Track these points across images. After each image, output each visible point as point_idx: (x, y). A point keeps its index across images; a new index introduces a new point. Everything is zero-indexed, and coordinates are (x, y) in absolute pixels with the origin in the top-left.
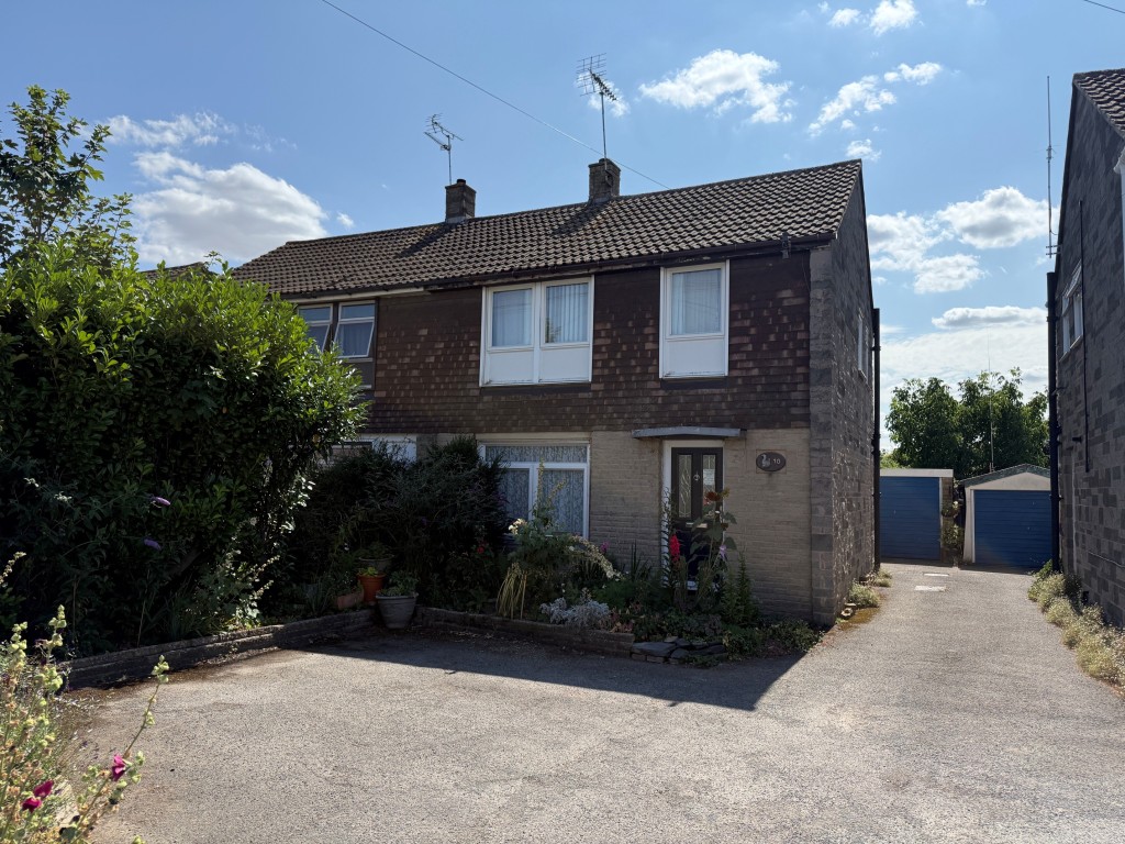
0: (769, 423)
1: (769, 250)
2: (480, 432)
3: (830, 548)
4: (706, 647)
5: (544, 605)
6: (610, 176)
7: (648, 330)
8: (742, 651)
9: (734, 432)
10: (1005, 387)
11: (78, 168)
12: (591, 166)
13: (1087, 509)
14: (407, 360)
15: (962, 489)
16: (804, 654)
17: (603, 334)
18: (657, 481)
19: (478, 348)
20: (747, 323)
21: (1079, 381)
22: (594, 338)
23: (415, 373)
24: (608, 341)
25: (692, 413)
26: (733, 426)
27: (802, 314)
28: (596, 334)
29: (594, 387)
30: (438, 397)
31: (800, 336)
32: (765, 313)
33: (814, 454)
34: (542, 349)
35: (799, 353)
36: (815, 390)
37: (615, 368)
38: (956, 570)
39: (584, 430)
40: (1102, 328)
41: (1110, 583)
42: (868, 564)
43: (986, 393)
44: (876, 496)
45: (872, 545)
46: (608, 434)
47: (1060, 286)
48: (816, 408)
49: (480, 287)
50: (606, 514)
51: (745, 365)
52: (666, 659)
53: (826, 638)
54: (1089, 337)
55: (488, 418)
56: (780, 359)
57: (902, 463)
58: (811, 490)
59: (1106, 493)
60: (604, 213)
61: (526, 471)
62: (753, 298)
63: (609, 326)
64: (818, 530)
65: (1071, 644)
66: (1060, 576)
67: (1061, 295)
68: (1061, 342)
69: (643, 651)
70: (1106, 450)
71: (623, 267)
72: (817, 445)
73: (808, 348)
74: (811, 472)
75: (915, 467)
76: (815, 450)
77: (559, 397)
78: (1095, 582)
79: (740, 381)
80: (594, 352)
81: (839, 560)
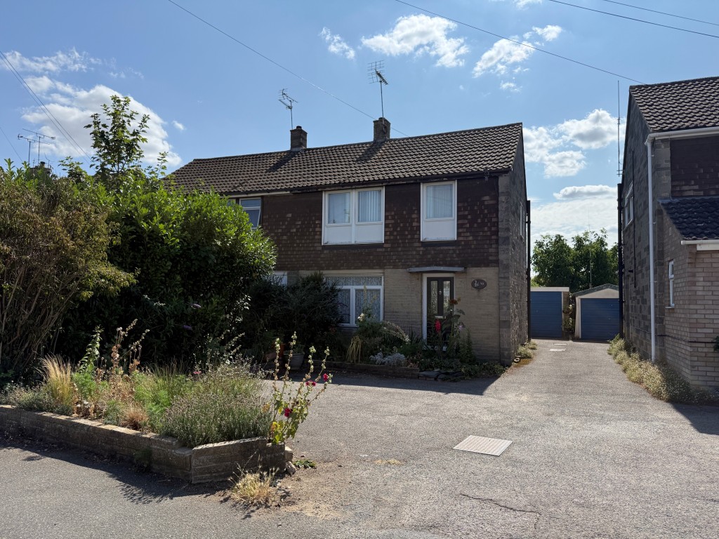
0: (479, 264)
1: (477, 176)
2: (323, 270)
3: (509, 327)
4: (454, 373)
5: (372, 356)
6: (385, 127)
7: (414, 216)
8: (471, 375)
9: (461, 269)
10: (598, 240)
11: (135, 137)
12: (374, 122)
13: (635, 307)
14: (280, 231)
15: (574, 298)
16: (499, 377)
17: (390, 217)
18: (420, 295)
19: (321, 224)
20: (466, 213)
21: (632, 242)
22: (385, 219)
23: (285, 237)
24: (393, 221)
25: (438, 259)
26: (460, 266)
27: (495, 209)
28: (386, 218)
29: (386, 246)
30: (299, 251)
31: (494, 220)
32: (476, 208)
33: (501, 280)
34: (357, 225)
35: (493, 229)
36: (502, 247)
37: (397, 235)
38: (571, 342)
39: (380, 268)
40: (641, 217)
41: (644, 341)
42: (525, 338)
43: (587, 243)
44: (529, 302)
45: (527, 328)
46: (394, 270)
47: (624, 191)
48: (502, 257)
49: (322, 192)
50: (393, 312)
51: (466, 234)
52: (436, 379)
53: (509, 370)
54: (636, 220)
55: (327, 262)
56: (483, 232)
57: (541, 284)
58: (499, 298)
59: (642, 297)
60: (384, 149)
61: (349, 290)
62: (469, 200)
63: (393, 213)
64: (503, 318)
65: (625, 371)
66: (623, 341)
67: (624, 196)
68: (624, 220)
69: (424, 375)
70: (643, 277)
71: (401, 182)
72: (502, 276)
73: (498, 226)
74: (499, 289)
75: (547, 286)
76: (502, 278)
77: (367, 251)
78: (638, 342)
79: (463, 243)
80: (385, 227)
81: (513, 333)
